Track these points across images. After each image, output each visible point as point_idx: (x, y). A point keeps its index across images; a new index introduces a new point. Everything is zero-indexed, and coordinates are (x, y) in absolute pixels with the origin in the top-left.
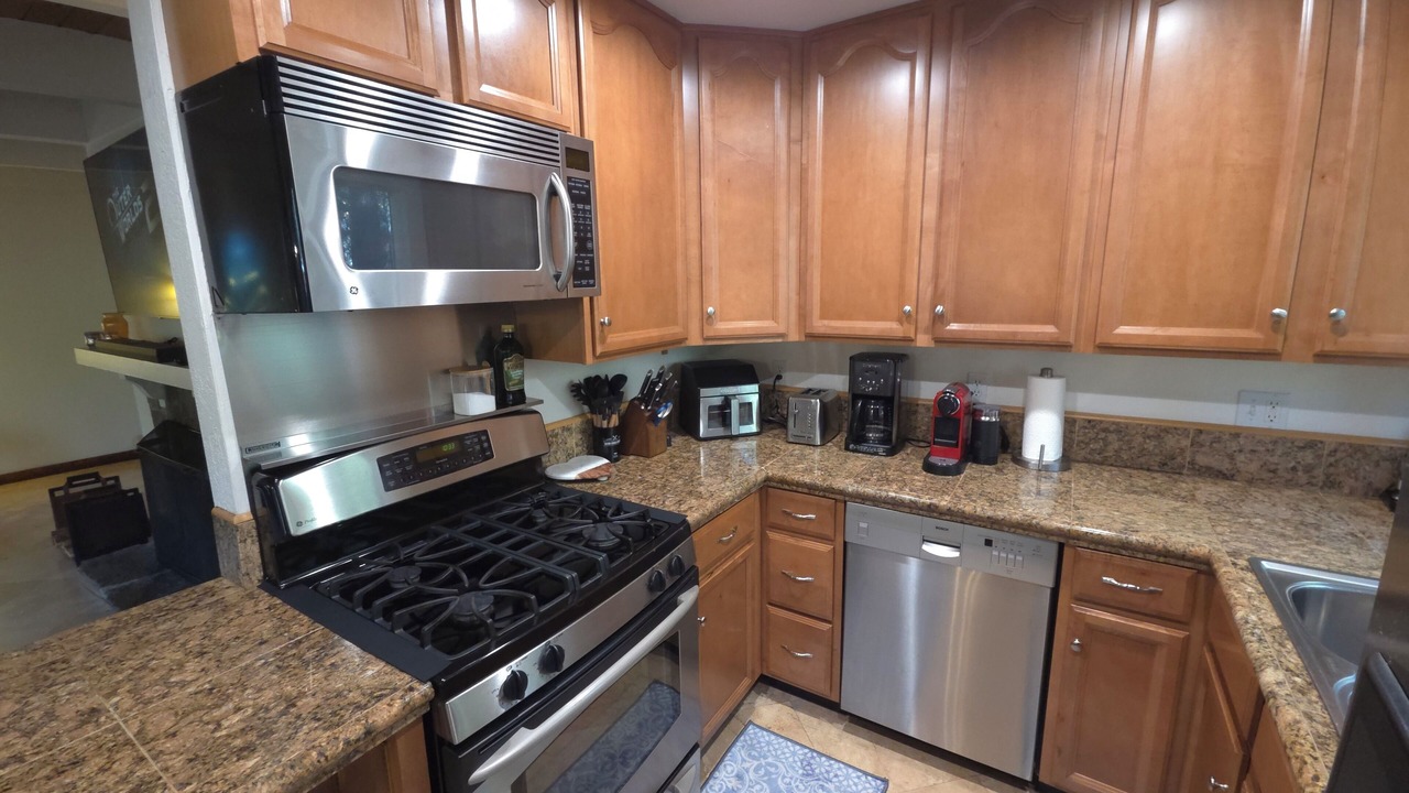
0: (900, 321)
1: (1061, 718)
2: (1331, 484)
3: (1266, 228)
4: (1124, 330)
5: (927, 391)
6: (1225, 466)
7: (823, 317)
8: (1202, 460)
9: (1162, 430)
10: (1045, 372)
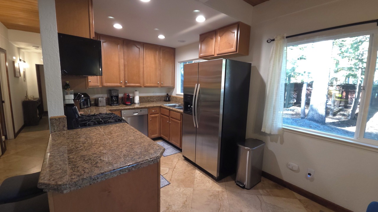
0: (120, 83)
1: (150, 129)
2: (161, 100)
3: (156, 74)
4: (146, 85)
5: (121, 95)
6: (153, 100)
7: (106, 83)
8: (151, 100)
9: (148, 97)
10: (136, 91)
